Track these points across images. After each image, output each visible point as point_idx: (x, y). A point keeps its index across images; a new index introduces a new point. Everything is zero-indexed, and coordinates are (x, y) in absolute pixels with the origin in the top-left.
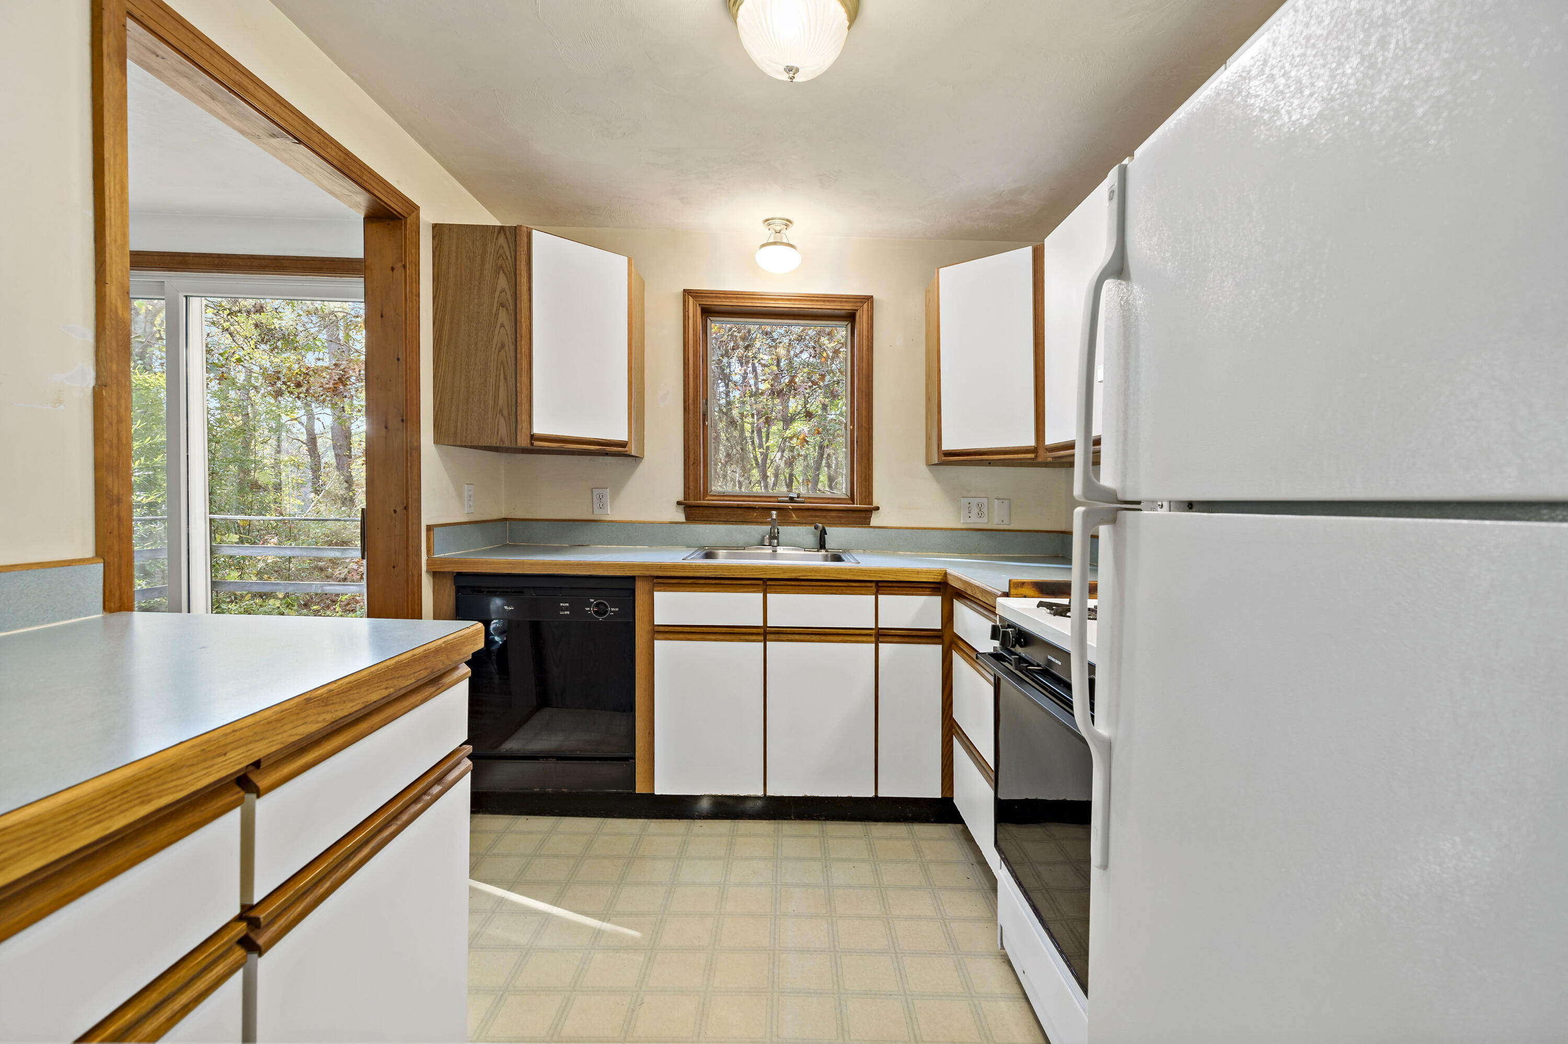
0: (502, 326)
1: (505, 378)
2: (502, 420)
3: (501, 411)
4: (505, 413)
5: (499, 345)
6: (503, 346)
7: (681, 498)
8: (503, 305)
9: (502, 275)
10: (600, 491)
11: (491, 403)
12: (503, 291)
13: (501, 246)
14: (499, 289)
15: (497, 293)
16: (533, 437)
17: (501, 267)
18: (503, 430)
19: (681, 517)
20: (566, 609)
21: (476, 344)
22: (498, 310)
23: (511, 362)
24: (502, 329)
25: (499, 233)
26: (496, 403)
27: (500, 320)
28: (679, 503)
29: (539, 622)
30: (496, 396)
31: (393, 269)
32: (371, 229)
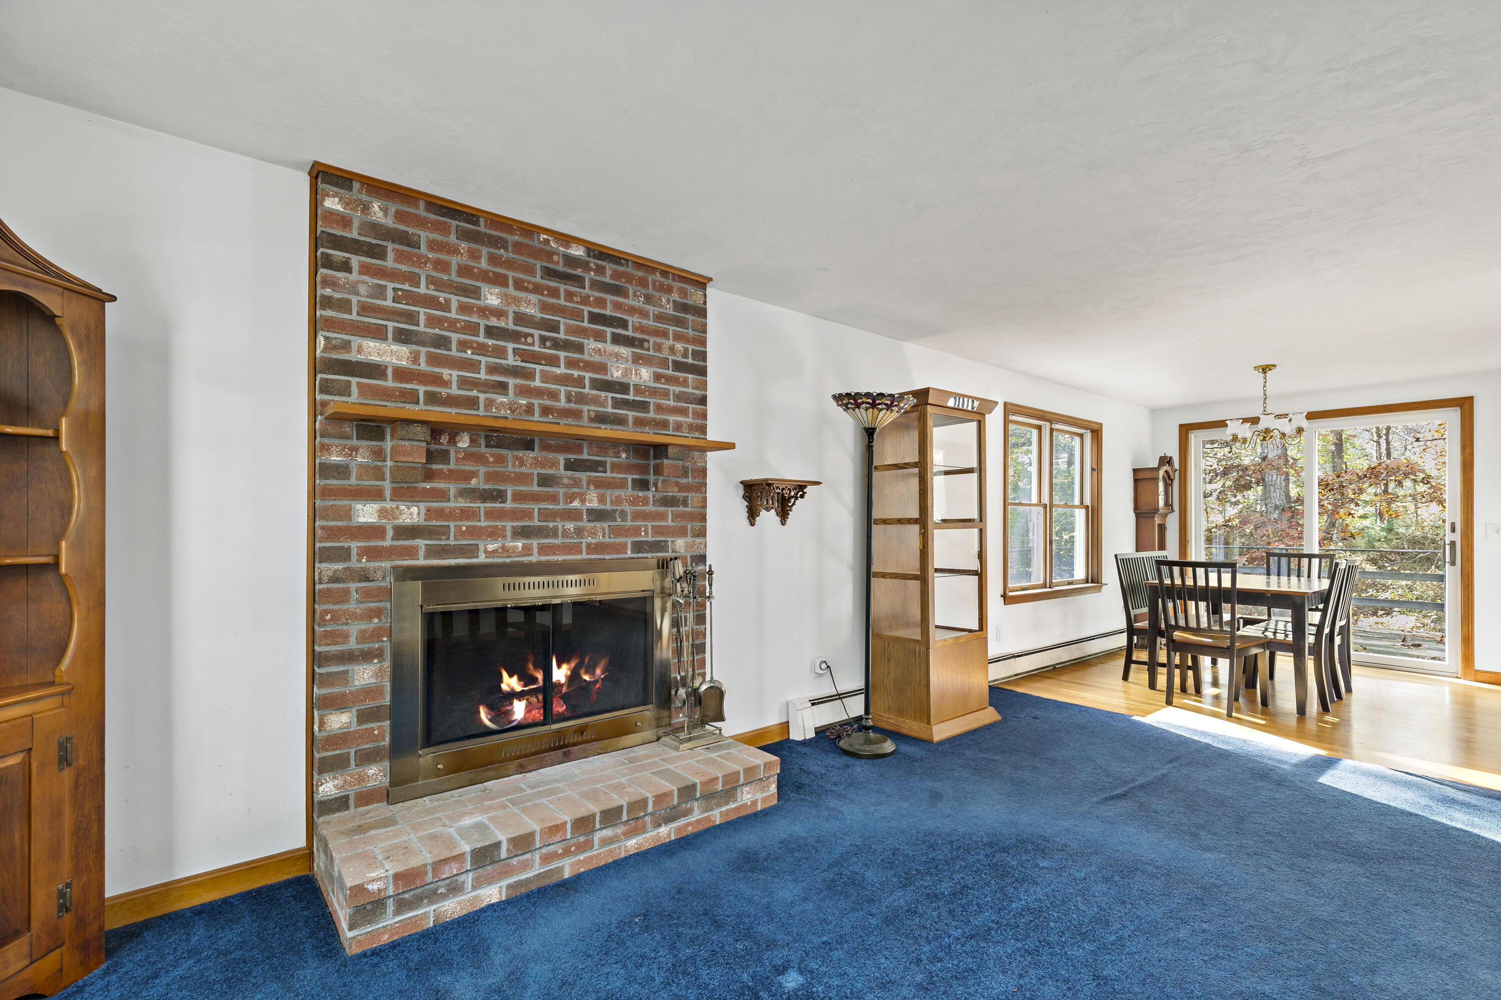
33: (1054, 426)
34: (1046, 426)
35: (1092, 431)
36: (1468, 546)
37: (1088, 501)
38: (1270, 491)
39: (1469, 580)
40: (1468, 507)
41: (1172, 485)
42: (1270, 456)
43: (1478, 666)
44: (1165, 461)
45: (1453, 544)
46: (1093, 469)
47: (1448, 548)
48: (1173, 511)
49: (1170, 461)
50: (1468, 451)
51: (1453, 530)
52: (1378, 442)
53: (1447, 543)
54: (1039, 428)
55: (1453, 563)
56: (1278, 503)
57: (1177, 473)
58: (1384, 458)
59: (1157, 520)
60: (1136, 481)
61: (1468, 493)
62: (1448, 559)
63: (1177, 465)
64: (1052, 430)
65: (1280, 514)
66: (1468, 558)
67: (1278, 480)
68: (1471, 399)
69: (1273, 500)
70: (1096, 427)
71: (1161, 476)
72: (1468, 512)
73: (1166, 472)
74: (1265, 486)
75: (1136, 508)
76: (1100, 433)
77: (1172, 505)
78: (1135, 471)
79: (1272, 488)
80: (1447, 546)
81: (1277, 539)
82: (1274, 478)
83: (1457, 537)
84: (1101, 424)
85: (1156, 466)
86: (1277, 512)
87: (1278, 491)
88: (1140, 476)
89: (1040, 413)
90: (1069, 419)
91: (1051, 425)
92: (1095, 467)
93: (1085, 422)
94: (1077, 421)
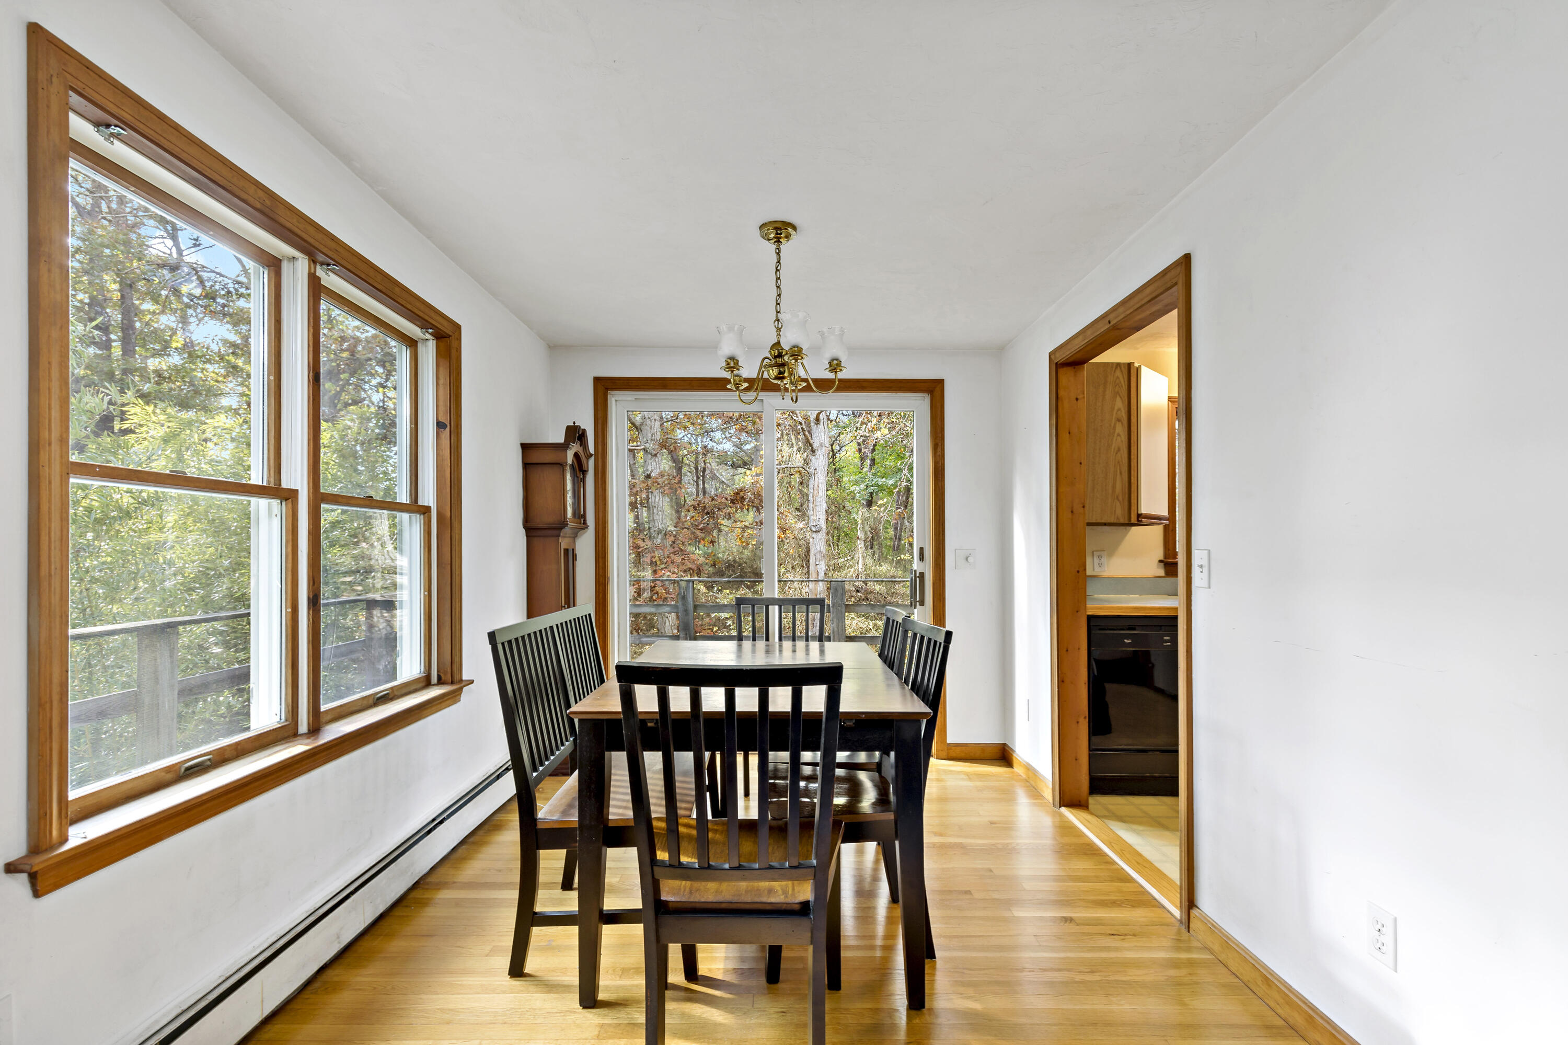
0: (1119, 435)
1: (1121, 473)
2: (1118, 504)
3: (1117, 497)
4: (1121, 498)
5: (1116, 449)
6: (1119, 450)
7: (1161, 556)
8: (1119, 420)
9: (1118, 399)
10: (1099, 553)
11: (1110, 491)
12: (1119, 410)
13: (1118, 377)
14: (1116, 408)
15: (1115, 411)
16: (1139, 516)
17: (1118, 393)
18: (1119, 512)
19: (1161, 572)
20: (1167, 641)
21: (1100, 449)
22: (1115, 424)
23: (1125, 461)
24: (1119, 438)
25: (1116, 368)
26: (1114, 491)
27: (1117, 431)
28: (1160, 561)
29: (1148, 651)
30: (1114, 487)
31: (1077, 399)
32: (1062, 371)
33: (320, 275)
34: (298, 265)
35: (440, 336)
36: (940, 580)
37: (428, 497)
38: (653, 513)
40: (939, 528)
41: (584, 480)
42: (653, 475)
44: (575, 434)
45: (921, 576)
46: (440, 425)
47: (917, 581)
48: (585, 526)
49: (581, 437)
51: (922, 557)
52: (697, 482)
53: (917, 575)
54: (274, 265)
55: (922, 602)
56: (661, 527)
57: (592, 462)
58: (701, 496)
59: (564, 543)
60: (526, 466)
61: (939, 508)
62: (917, 597)
63: (591, 447)
64: (312, 283)
65: (662, 539)
66: (940, 595)
67: (661, 502)
68: (941, 383)
69: (657, 524)
70: (447, 329)
71: (570, 461)
72: (939, 534)
73: (576, 455)
74: (649, 508)
75: (528, 519)
76: (454, 344)
77: (584, 516)
78: (525, 447)
79: (655, 510)
81: (663, 566)
82: (657, 500)
83: (926, 567)
84: (459, 329)
85: (561, 439)
86: (660, 537)
87: (660, 513)
88: (536, 457)
89: (261, 193)
90: (372, 273)
91: (312, 266)
92: (445, 419)
93: (418, 304)
94: (397, 289)
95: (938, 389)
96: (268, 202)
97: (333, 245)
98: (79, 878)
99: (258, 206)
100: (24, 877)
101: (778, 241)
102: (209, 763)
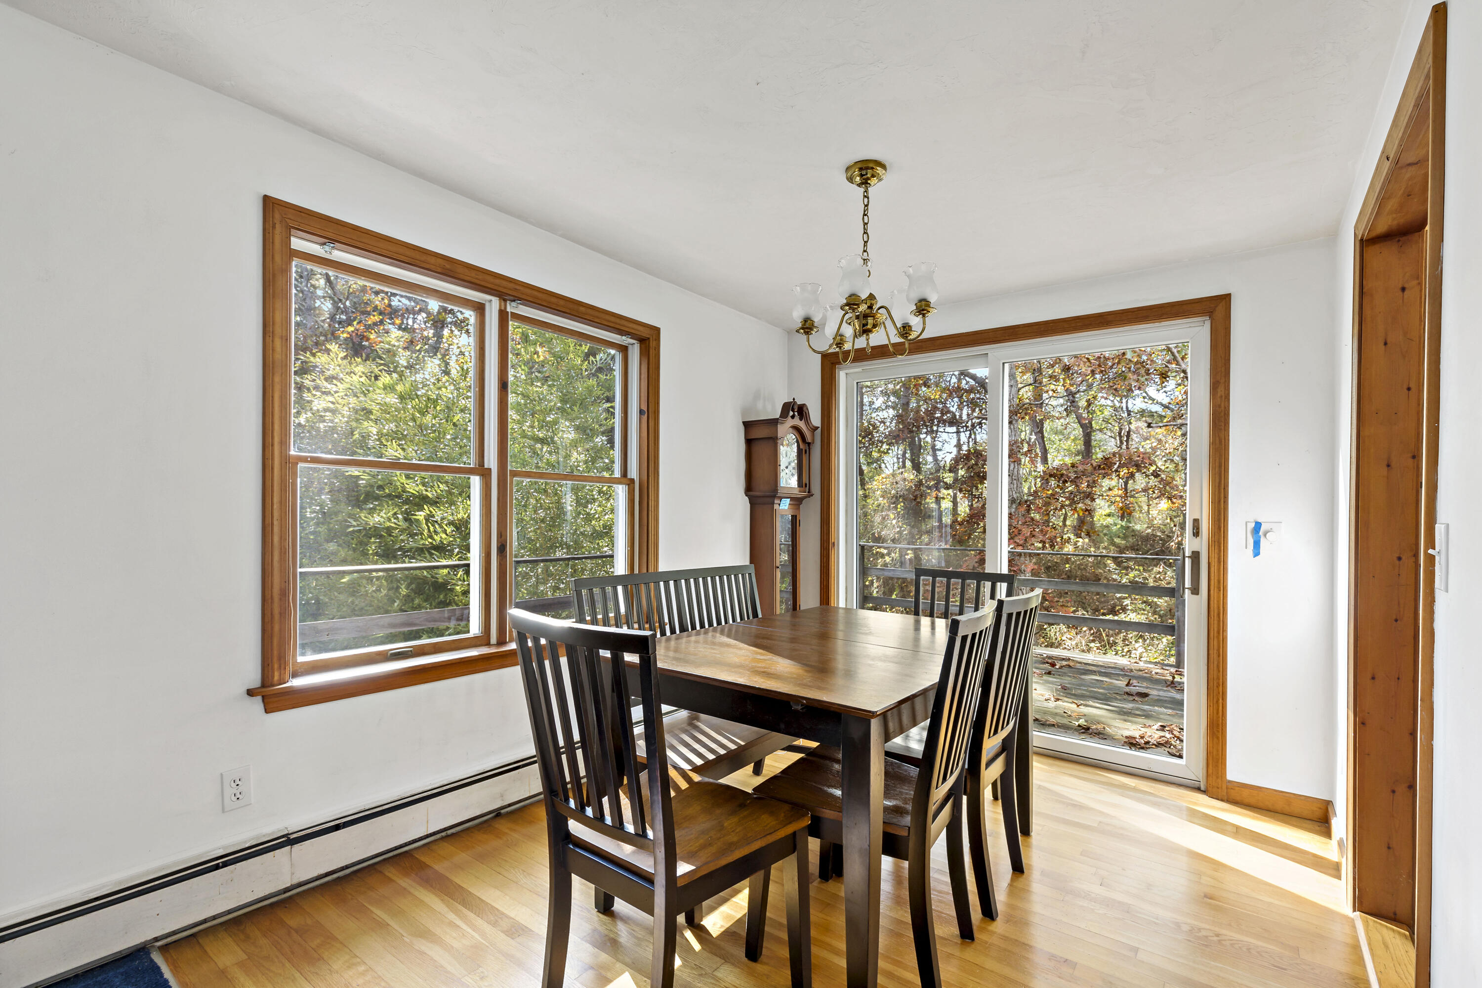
31: (1403, 289)
32: (1372, 251)
33: (510, 308)
34: (493, 305)
35: (642, 341)
36: (1219, 562)
37: (633, 473)
39: (1219, 621)
40: (1220, 493)
41: (808, 452)
43: (1233, 775)
44: (793, 409)
45: (1195, 556)
46: (641, 412)
47: (1188, 562)
48: (809, 494)
49: (802, 411)
50: (1221, 391)
51: (1196, 533)
53: (1187, 554)
54: (480, 309)
55: (1195, 591)
57: (817, 434)
60: (749, 442)
61: (1220, 466)
62: (1188, 584)
63: (816, 418)
64: (503, 317)
66: (1219, 582)
68: (1225, 299)
70: (645, 333)
71: (781, 435)
72: (1219, 501)
73: (797, 426)
75: (749, 489)
76: (653, 344)
77: (808, 485)
78: (747, 425)
80: (1187, 559)
83: (1201, 545)
84: (657, 330)
85: (776, 417)
88: (756, 432)
89: (440, 261)
90: (554, 300)
91: (503, 304)
92: (645, 408)
93: (607, 317)
94: (582, 309)
95: (1220, 309)
96: (448, 266)
97: (511, 285)
98: (294, 708)
99: (439, 270)
100: (259, 698)
101: (865, 183)
102: (410, 653)
